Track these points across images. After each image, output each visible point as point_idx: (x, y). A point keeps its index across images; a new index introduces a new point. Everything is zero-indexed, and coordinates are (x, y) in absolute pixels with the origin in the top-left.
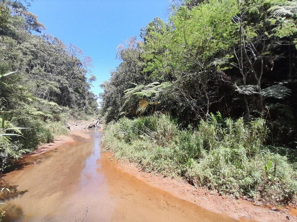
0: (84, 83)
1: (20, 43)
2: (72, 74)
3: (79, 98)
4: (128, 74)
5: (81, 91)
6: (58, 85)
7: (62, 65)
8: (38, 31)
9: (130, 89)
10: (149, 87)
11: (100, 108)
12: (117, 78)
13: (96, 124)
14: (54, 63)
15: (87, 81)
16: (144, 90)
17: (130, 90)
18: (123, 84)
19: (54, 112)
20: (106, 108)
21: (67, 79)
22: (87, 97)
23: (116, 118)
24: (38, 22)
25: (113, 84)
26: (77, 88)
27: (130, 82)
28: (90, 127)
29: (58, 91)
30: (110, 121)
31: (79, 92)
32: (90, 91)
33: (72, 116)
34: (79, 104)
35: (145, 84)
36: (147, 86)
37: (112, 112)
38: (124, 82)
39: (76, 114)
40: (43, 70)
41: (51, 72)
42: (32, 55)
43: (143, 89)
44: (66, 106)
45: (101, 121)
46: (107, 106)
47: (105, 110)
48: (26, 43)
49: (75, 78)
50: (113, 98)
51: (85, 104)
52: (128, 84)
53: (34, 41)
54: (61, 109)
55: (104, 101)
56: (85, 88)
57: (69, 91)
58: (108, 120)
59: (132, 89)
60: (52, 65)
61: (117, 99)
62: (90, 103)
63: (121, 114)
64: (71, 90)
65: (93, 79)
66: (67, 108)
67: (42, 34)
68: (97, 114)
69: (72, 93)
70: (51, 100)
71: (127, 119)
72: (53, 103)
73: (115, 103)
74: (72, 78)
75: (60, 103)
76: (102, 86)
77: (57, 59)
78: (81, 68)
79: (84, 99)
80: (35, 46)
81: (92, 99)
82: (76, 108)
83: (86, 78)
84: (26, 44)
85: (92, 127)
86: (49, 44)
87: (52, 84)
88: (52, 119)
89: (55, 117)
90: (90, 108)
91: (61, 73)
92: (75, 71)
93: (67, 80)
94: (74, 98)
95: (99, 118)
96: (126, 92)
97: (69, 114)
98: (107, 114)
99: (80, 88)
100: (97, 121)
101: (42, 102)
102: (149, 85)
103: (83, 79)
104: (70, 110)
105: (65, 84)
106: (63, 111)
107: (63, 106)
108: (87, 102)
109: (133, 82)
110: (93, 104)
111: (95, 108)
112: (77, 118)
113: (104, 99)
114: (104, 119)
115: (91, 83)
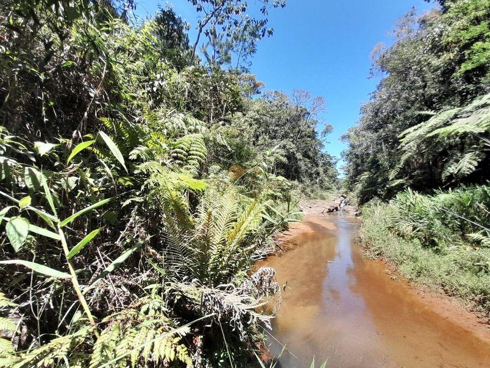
0: (314, 141)
1: (245, 115)
2: (299, 132)
3: (309, 165)
4: (404, 96)
5: (311, 155)
6: (283, 152)
7: (286, 123)
8: (258, 92)
9: (416, 127)
10: (478, 108)
11: (342, 176)
12: (376, 113)
13: (340, 205)
14: (277, 125)
15: (319, 137)
16: (460, 120)
17: (415, 130)
18: (391, 123)
19: (283, 190)
20: (356, 176)
21: (292, 141)
22: (320, 163)
23: (382, 193)
24: (257, 82)
25: (369, 128)
26: (306, 152)
27: (409, 113)
28: (330, 211)
29: (284, 160)
30: (368, 200)
31: (309, 157)
32: (323, 151)
33: (303, 194)
34: (310, 175)
35: (463, 103)
36: (469, 108)
37: (372, 183)
38: (393, 117)
39: (308, 190)
40: (267, 137)
41: (275, 137)
42: (256, 124)
43: (456, 117)
44: (294, 180)
45: (348, 199)
46: (358, 173)
47: (353, 180)
48: (249, 112)
49: (302, 137)
50: (368, 154)
51: (318, 174)
52: (406, 118)
53: (256, 107)
54: (290, 185)
55: (351, 164)
56: (316, 148)
57: (296, 159)
58: (364, 198)
59: (419, 125)
60: (276, 128)
61: (379, 156)
62: (325, 171)
63: (394, 185)
64: (299, 156)
65: (327, 131)
66: (296, 182)
67: (262, 94)
68: (338, 189)
69: (300, 160)
70: (278, 174)
71: (417, 194)
72: (281, 178)
73: (375, 164)
74: (299, 138)
75: (287, 176)
76: (343, 137)
77: (280, 118)
78: (309, 120)
79: (317, 165)
80: (258, 111)
81: (328, 164)
82: (307, 181)
83: (316, 133)
84: (251, 114)
85: (333, 210)
86: (271, 103)
87: (277, 153)
88: (281, 199)
89: (284, 196)
90: (327, 179)
91: (285, 136)
92: (301, 128)
93: (294, 143)
94: (303, 168)
95: (344, 195)
96: (404, 137)
97: (299, 191)
98: (359, 186)
99: (310, 150)
100: (340, 200)
101: (270, 177)
102: (476, 102)
103: (313, 135)
104: (301, 186)
105: (291, 149)
106: (292, 187)
107: (291, 180)
108: (321, 170)
109: (421, 109)
110: (330, 173)
111: (333, 178)
112: (309, 196)
113: (351, 160)
114: (354, 197)
115: (324, 138)
